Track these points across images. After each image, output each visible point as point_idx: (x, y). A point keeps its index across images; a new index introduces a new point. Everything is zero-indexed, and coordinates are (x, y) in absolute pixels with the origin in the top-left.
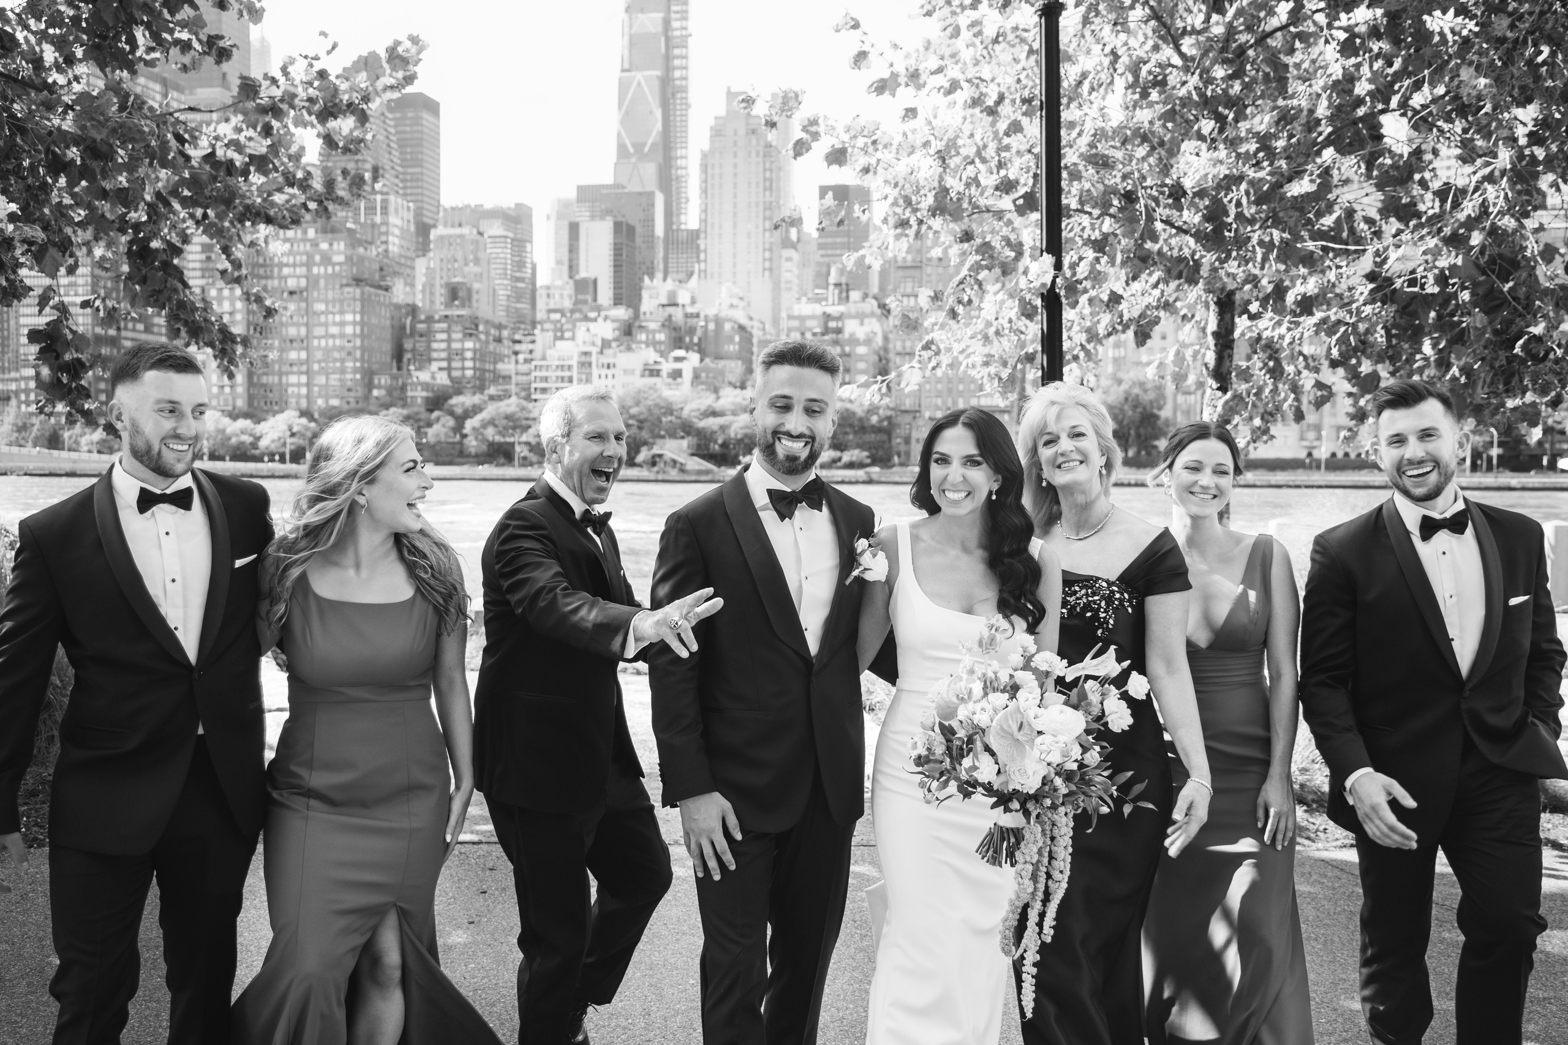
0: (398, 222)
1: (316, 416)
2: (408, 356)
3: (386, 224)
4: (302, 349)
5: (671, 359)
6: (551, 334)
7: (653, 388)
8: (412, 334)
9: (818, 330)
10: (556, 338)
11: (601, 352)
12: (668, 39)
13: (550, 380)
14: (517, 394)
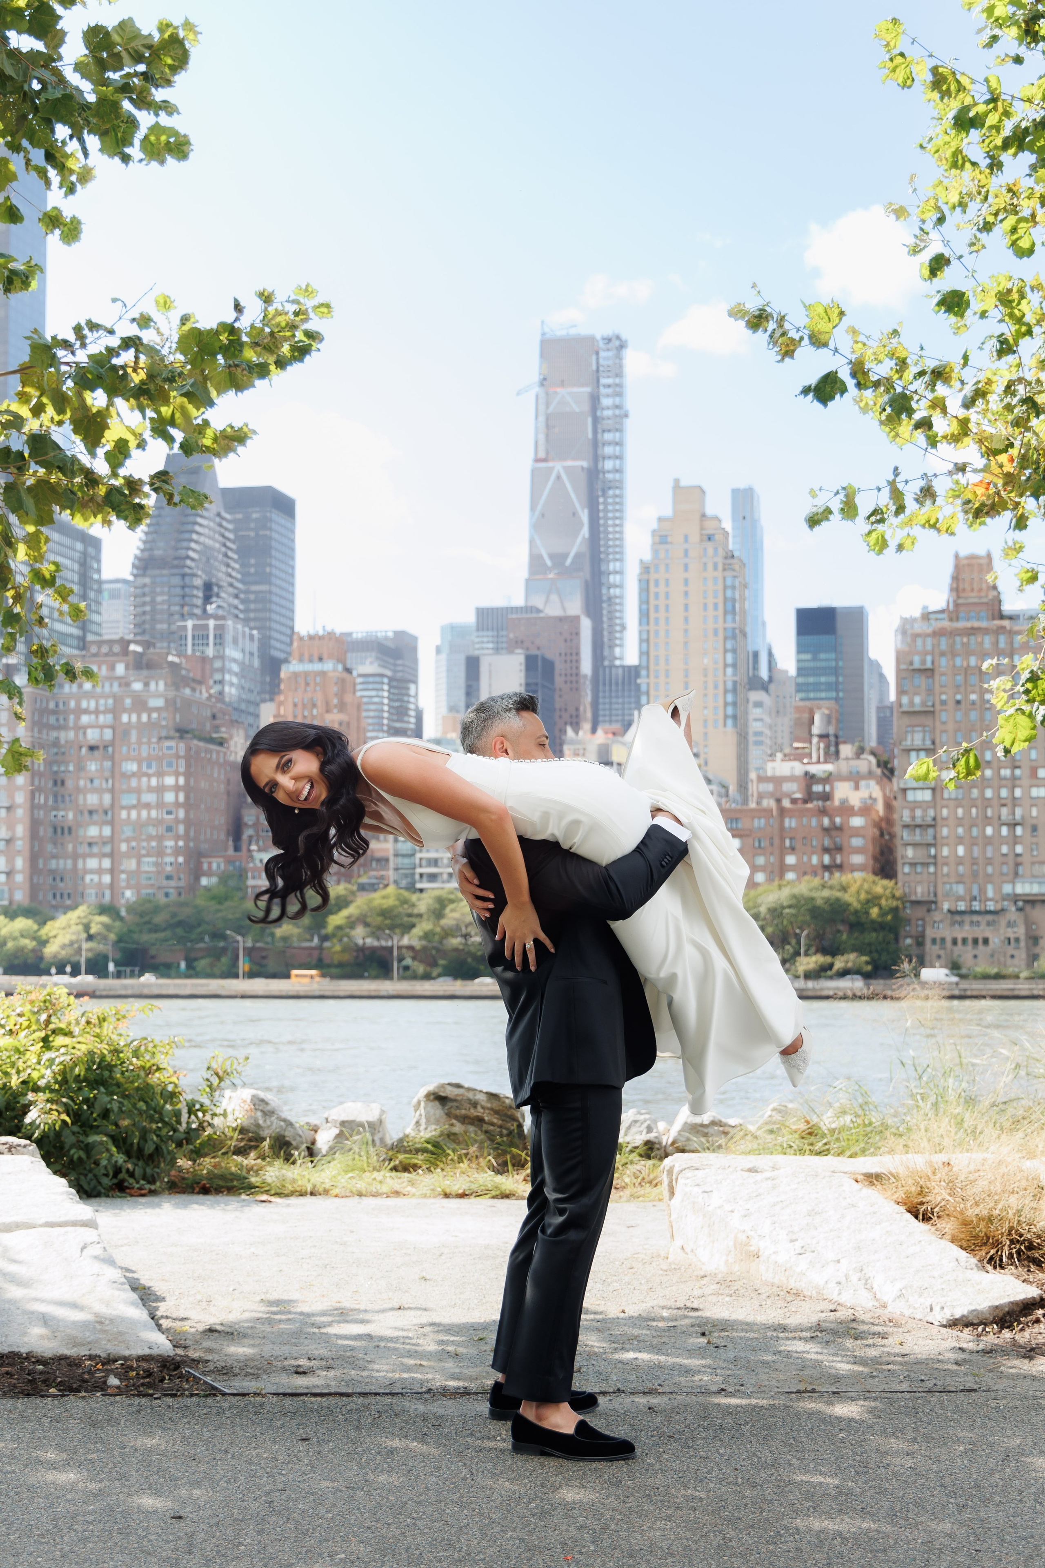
0: (237, 655)
1: (123, 913)
2: (248, 832)
3: (222, 657)
4: (105, 823)
9: (798, 796)
12: (596, 420)
13: (440, 863)
14: (396, 882)
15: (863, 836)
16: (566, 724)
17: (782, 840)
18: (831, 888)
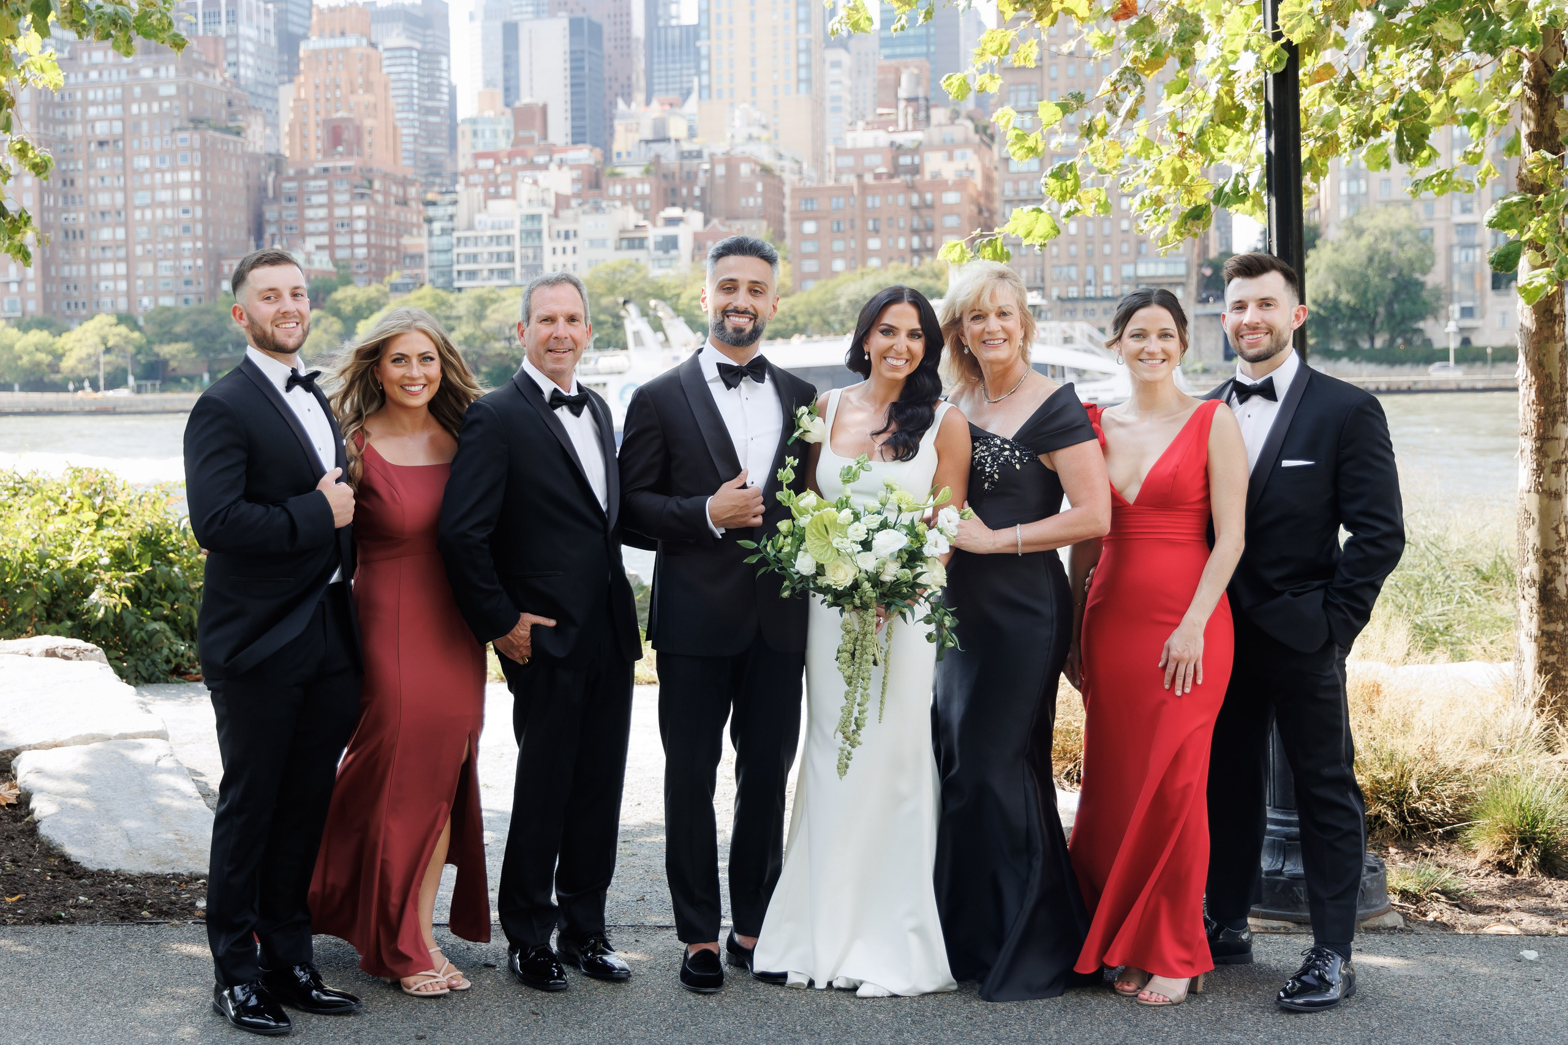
0: (252, 33)
1: (141, 322)
2: (270, 230)
3: (235, 36)
4: (119, 225)
5: (660, 222)
6: (480, 190)
7: (634, 266)
8: (276, 198)
9: (882, 170)
10: (488, 197)
11: (556, 215)
13: (479, 259)
14: (431, 281)
15: (959, 215)
16: (616, 95)
17: (865, 221)
18: (922, 275)
